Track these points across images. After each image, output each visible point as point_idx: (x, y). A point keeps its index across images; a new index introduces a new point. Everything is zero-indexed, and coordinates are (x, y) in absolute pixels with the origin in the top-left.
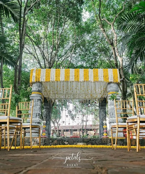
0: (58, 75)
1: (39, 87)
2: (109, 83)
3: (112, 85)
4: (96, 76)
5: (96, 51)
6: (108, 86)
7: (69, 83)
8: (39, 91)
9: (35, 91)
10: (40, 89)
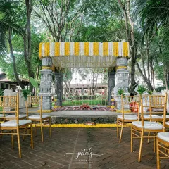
0: (67, 49)
1: (49, 61)
2: (119, 57)
3: (121, 59)
4: (105, 50)
5: (107, 10)
6: (118, 60)
7: (79, 58)
8: (49, 66)
9: (45, 66)
10: (50, 63)
